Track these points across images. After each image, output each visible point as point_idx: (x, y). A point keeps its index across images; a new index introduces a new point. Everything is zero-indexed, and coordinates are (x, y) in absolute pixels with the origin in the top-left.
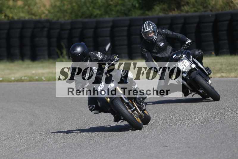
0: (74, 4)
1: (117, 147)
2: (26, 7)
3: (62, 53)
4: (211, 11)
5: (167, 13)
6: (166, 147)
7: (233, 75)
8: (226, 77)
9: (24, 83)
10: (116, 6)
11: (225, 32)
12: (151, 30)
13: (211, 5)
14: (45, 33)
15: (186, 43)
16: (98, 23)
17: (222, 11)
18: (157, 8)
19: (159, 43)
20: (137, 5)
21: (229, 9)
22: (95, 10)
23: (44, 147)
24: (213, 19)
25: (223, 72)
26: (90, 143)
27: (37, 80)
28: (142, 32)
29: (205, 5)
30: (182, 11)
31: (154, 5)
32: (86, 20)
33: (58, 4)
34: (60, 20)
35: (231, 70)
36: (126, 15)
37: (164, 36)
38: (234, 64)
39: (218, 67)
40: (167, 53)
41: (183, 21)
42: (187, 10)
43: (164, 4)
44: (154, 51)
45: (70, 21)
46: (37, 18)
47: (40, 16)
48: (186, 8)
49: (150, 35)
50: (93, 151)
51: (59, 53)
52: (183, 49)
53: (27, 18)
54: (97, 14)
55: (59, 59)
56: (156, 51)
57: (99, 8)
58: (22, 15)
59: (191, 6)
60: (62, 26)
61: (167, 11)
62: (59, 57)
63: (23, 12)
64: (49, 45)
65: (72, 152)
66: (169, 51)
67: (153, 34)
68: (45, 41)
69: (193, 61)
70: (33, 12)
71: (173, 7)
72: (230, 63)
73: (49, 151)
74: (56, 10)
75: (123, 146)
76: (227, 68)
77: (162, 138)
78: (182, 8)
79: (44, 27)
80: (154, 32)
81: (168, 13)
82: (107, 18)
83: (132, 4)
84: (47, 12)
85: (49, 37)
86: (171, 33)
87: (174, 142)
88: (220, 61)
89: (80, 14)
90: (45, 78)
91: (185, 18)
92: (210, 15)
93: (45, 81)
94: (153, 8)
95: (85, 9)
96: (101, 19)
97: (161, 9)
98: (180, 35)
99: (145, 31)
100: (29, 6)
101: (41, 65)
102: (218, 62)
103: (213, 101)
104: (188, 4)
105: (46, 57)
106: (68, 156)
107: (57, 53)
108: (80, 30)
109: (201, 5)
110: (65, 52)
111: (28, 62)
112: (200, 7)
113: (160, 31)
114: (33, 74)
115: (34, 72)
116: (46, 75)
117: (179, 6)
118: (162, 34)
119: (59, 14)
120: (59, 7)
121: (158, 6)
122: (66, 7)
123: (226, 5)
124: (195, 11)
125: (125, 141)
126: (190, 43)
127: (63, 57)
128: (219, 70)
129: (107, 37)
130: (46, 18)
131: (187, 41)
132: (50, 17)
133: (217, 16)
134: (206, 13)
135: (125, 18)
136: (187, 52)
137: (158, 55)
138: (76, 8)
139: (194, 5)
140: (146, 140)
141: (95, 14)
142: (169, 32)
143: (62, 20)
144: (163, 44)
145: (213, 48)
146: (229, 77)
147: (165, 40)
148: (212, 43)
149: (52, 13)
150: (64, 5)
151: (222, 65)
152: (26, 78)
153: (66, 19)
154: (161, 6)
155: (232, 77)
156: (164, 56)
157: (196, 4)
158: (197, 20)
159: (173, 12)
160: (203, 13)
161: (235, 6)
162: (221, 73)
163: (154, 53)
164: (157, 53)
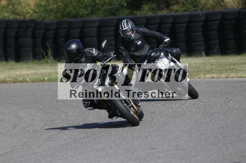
0: (60, 4)
1: (103, 150)
2: (11, 7)
3: (47, 54)
4: (201, 10)
5: (155, 12)
6: (154, 150)
7: (223, 75)
8: (217, 78)
9: (8, 84)
10: (103, 6)
11: (216, 32)
12: (129, 28)
13: (202, 4)
14: (30, 33)
15: (165, 41)
16: (84, 22)
17: (212, 10)
18: (146, 7)
19: (137, 42)
20: (125, 5)
21: (220, 9)
22: (81, 10)
23: (29, 150)
24: (203, 19)
25: (213, 73)
26: (76, 145)
27: (21, 82)
28: (120, 30)
29: (195, 4)
30: (171, 10)
31: (143, 4)
32: (72, 20)
33: (43, 3)
34: (45, 20)
35: (222, 70)
36: (114, 14)
37: (141, 34)
38: (225, 65)
39: (208, 67)
40: (144, 52)
41: (172, 20)
42: (177, 9)
43: (153, 3)
44: (132, 49)
45: (55, 21)
46: (22, 18)
47: (25, 15)
48: (176, 7)
49: (128, 34)
50: (79, 153)
51: (44, 53)
52: (161, 47)
53: (11, 18)
54: (84, 14)
55: (44, 60)
56: (134, 50)
57: (86, 7)
58: (6, 14)
59: (181, 5)
60: (47, 26)
61: (156, 10)
62: (44, 58)
63: (7, 12)
64: (34, 46)
65: (57, 155)
66: (146, 50)
67: (131, 32)
68: (29, 41)
69: (171, 59)
70: (18, 12)
71: (162, 6)
72: (220, 64)
73: (33, 154)
74: (42, 10)
75: (110, 149)
76: (218, 69)
77: (150, 140)
78: (172, 7)
79: (29, 27)
80: (132, 30)
81: (157, 13)
82: (94, 18)
83: (120, 4)
84: (32, 12)
85: (34, 37)
86: (149, 32)
87: (163, 145)
88: (210, 61)
89: (66, 14)
90: (30, 79)
91: (175, 17)
92: (201, 15)
93: (29, 82)
94: (142, 7)
95: (71, 8)
96: (88, 19)
97: (150, 8)
98: (158, 34)
99: (123, 29)
100: (13, 6)
101: (25, 66)
102: (208, 63)
103: (191, 99)
104: (177, 3)
105: (31, 57)
106: (53, 159)
107: (43, 53)
108: (66, 30)
109: (191, 4)
110: (50, 53)
111: (12, 63)
112: (190, 6)
113: (137, 29)
114: (17, 75)
115: (18, 73)
116: (30, 77)
117: (168, 6)
118: (139, 32)
119: (44, 14)
120: (44, 6)
121: (146, 5)
122: (51, 7)
123: (217, 4)
124: (185, 11)
125: (112, 144)
126: (169, 41)
127: (48, 58)
128: (210, 71)
129: (93, 37)
130: (30, 18)
131: (165, 39)
132: (35, 16)
133: (207, 15)
134: (197, 13)
135: (112, 17)
136: (165, 51)
137: (135, 54)
138: (62, 7)
139: (183, 4)
140: (133, 142)
141: (81, 13)
142: (146, 30)
143: (47, 20)
144: (140, 42)
145: (203, 48)
146: (220, 78)
147: (143, 39)
148: (202, 43)
149: (37, 13)
150: (49, 5)
151: (212, 65)
152: (10, 79)
153: (51, 18)
154: (149, 6)
155: (223, 78)
156: (141, 54)
157: (186, 4)
158: (187, 19)
159: (163, 11)
160: (194, 13)
161: (226, 5)
162: (211, 74)
163: (132, 51)
164: (134, 52)
